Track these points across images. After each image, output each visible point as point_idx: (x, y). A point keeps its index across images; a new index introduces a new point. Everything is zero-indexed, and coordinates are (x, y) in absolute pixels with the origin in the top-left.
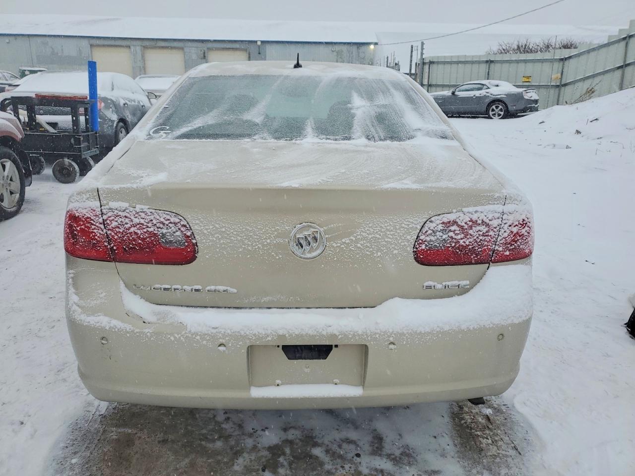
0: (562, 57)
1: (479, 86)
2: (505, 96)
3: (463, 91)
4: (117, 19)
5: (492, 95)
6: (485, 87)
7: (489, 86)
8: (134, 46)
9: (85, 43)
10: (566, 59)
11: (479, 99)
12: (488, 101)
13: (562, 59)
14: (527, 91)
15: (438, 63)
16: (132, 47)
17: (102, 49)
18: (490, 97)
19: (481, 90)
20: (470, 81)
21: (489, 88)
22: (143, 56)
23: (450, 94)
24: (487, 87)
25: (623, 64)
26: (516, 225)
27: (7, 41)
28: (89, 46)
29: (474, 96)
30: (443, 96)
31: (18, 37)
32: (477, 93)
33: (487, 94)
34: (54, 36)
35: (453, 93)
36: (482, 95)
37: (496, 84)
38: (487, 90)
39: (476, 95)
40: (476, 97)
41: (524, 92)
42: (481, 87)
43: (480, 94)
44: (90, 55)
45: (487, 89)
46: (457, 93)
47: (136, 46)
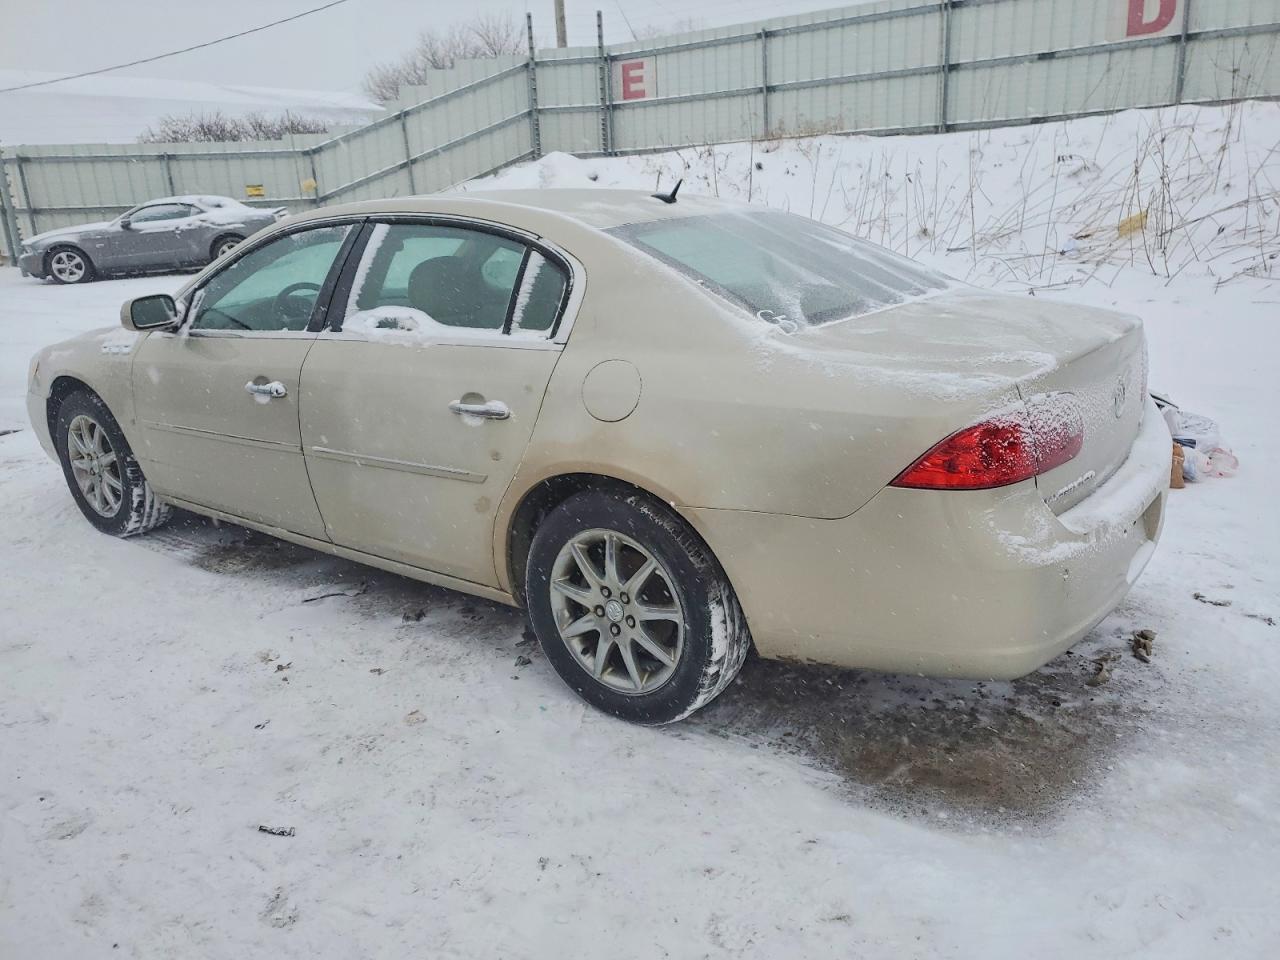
0: (307, 149)
1: (181, 208)
2: (242, 226)
3: (146, 220)
5: (212, 223)
6: (193, 210)
7: (202, 207)
10: (315, 152)
11: (189, 233)
12: (209, 237)
13: (306, 153)
14: (282, 213)
15: (40, 160)
18: (213, 229)
19: (187, 216)
20: (150, 199)
21: (202, 212)
23: (118, 228)
24: (197, 210)
25: (406, 161)
29: (177, 228)
30: (100, 233)
32: (183, 223)
33: (204, 224)
35: (126, 226)
36: (192, 227)
37: (216, 203)
38: (202, 216)
39: (181, 228)
40: (182, 231)
41: (276, 216)
42: (186, 210)
43: (189, 225)
45: (198, 213)
46: (134, 226)
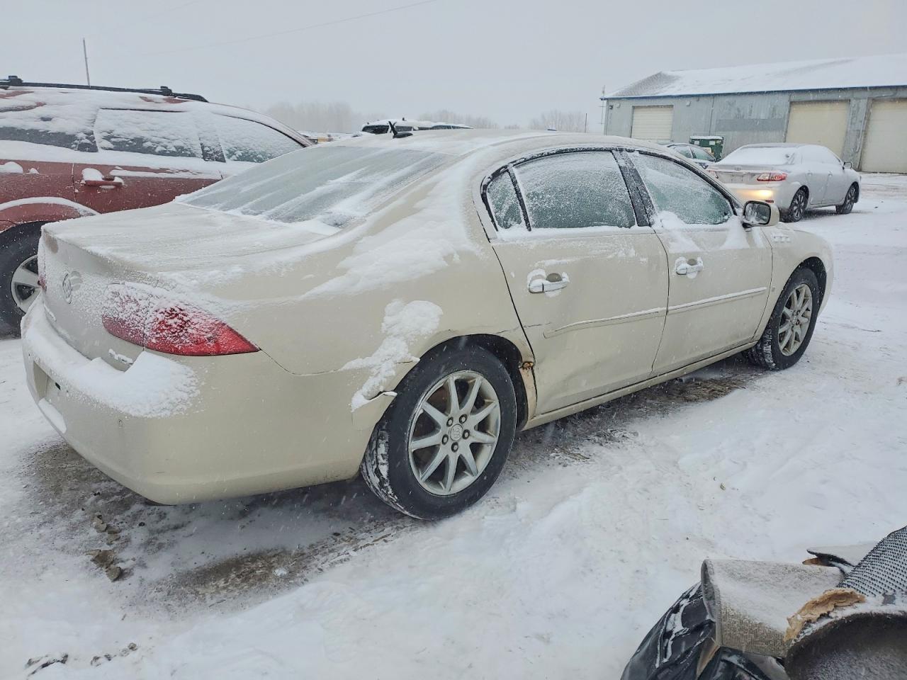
4: (847, 61)
8: (857, 99)
9: (785, 100)
16: (853, 102)
17: (807, 107)
22: (868, 114)
26: (162, 312)
27: (688, 104)
28: (789, 103)
31: (701, 99)
34: (746, 93)
44: (786, 116)
47: (860, 99)
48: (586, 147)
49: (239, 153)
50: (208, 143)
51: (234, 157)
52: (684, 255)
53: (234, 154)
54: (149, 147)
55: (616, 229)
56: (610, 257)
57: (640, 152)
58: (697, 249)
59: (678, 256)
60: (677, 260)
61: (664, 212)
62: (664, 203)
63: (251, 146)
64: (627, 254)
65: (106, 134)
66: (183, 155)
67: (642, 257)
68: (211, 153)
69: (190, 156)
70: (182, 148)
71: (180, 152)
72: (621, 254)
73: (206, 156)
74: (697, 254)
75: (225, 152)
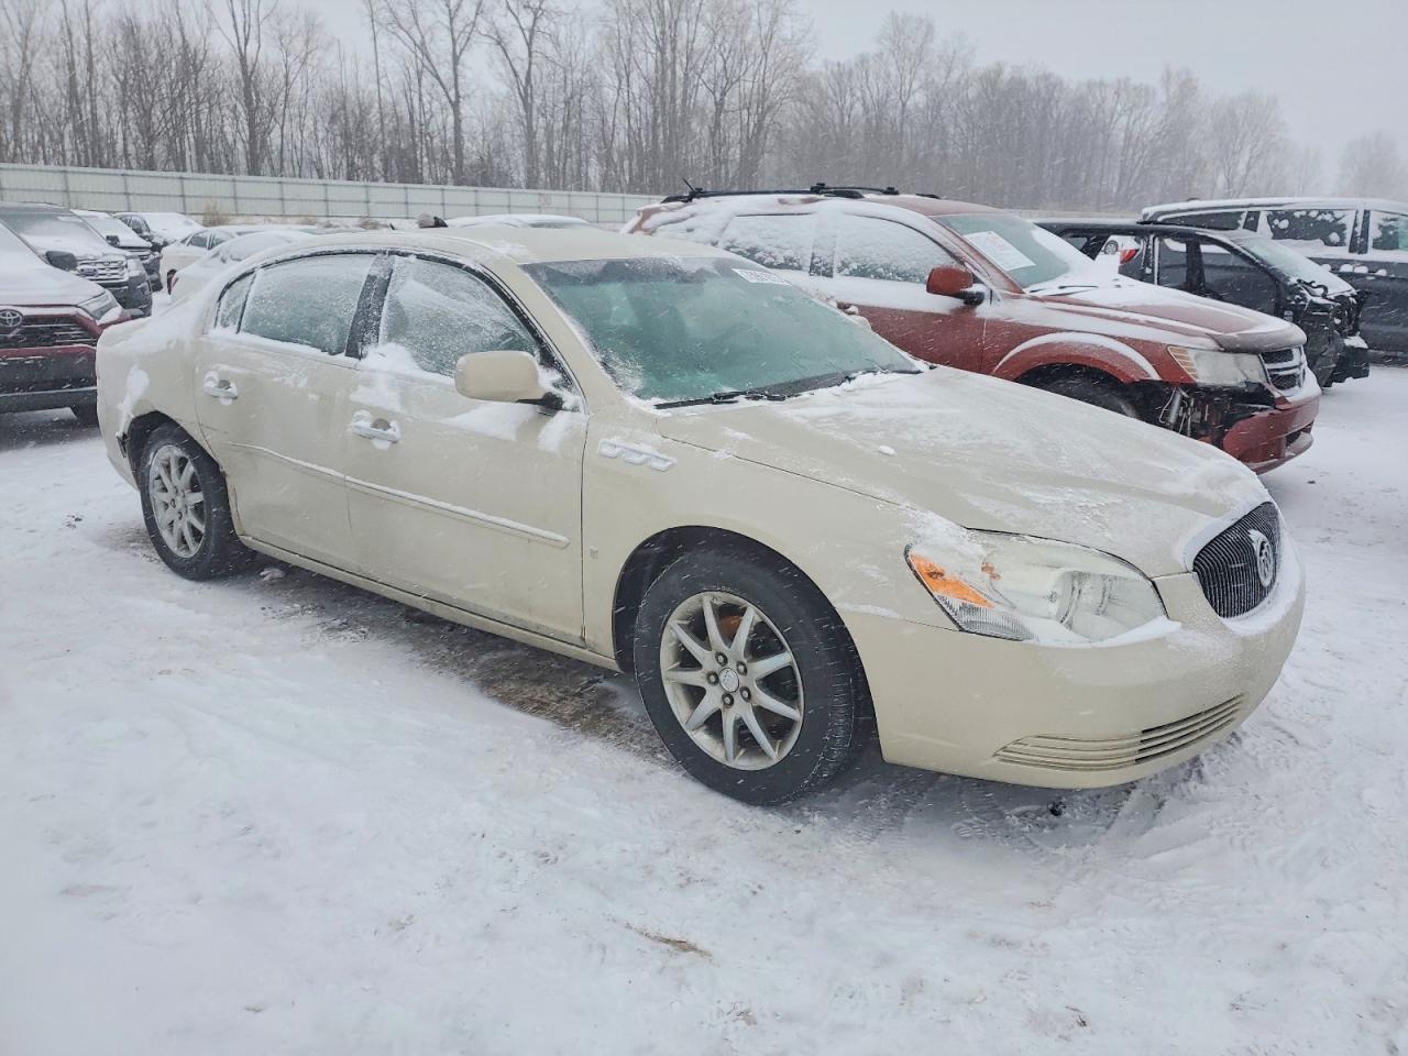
48: (346, 250)
49: (854, 266)
50: (819, 253)
51: (846, 271)
52: (369, 408)
53: (847, 267)
54: (760, 258)
55: (317, 352)
56: (276, 379)
57: (419, 257)
58: (397, 408)
59: (360, 406)
60: (358, 413)
61: (392, 345)
62: (399, 329)
63: (874, 256)
64: (296, 384)
65: (728, 244)
66: (792, 268)
67: (313, 392)
68: (819, 265)
69: (796, 269)
70: (791, 260)
71: (789, 264)
72: (289, 381)
73: (814, 269)
74: (394, 414)
75: (837, 264)
